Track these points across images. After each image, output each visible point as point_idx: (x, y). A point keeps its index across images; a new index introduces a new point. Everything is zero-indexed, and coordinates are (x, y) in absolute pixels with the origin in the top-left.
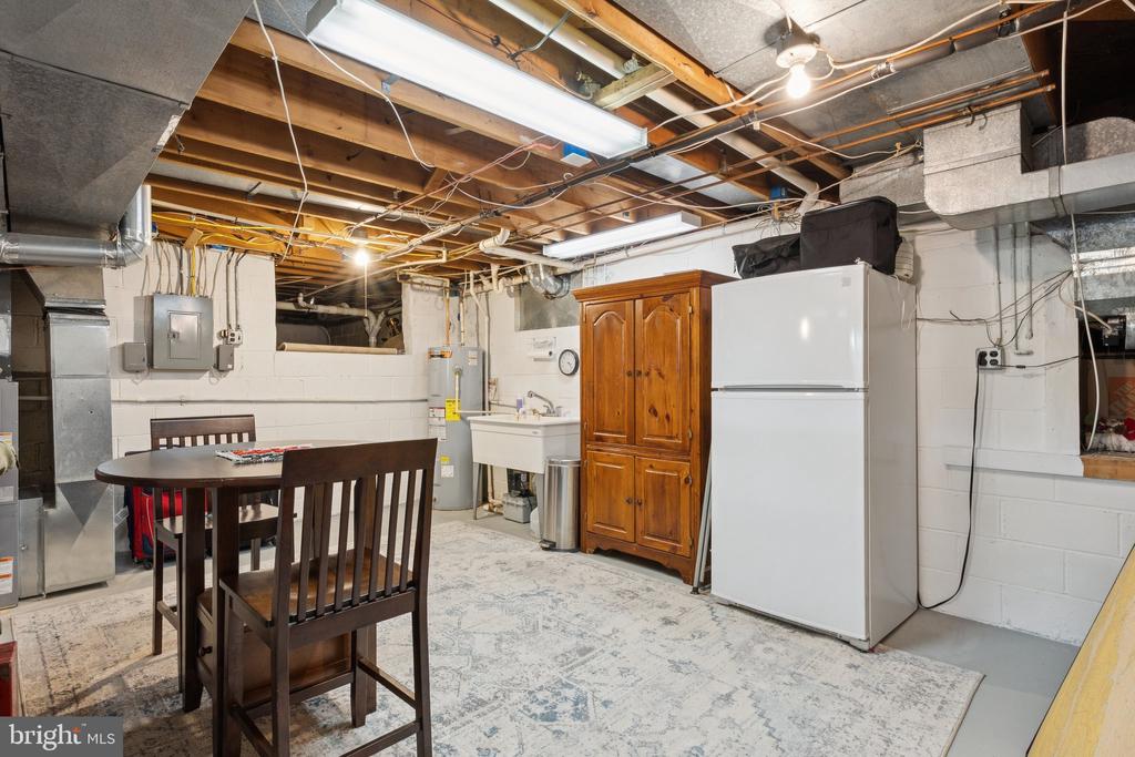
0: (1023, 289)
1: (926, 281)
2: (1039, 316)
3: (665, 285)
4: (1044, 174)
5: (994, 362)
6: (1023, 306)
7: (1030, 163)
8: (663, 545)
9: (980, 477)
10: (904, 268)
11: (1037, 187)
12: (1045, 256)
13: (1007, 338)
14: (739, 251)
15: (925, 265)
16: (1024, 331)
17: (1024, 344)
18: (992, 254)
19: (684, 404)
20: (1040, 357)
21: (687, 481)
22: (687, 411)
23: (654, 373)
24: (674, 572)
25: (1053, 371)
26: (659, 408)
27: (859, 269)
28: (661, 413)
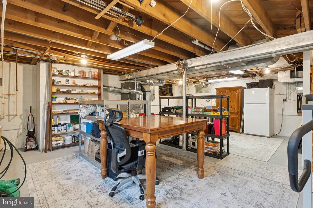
0: (290, 91)
1: (275, 89)
2: (292, 94)
3: (234, 88)
4: (293, 79)
5: (286, 100)
6: (290, 93)
7: (291, 77)
8: (234, 128)
9: (283, 116)
10: (273, 87)
11: (292, 80)
12: (293, 86)
13: (288, 97)
14: (247, 84)
15: (275, 86)
16: (290, 96)
17: (290, 98)
18: (285, 85)
19: (238, 106)
20: (292, 100)
21: (238, 117)
22: (238, 107)
23: (232, 101)
24: (235, 132)
25: (294, 102)
26: (232, 106)
27: (268, 88)
28: (233, 107)
